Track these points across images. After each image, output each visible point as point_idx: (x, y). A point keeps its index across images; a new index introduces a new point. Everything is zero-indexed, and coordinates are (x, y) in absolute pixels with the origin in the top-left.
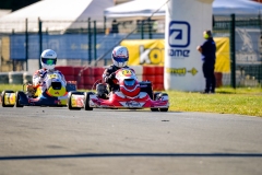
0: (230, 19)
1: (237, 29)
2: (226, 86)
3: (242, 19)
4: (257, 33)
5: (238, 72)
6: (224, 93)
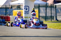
0: (38, 5)
1: (40, 8)
3: (41, 5)
5: (40, 18)
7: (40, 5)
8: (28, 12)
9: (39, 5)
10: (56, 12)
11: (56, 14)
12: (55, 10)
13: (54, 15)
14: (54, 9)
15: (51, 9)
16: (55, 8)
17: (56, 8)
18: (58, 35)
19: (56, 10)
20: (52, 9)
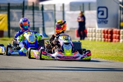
0: (7, 5)
1: (11, 10)
2: (6, 37)
3: (13, 5)
4: (20, 12)
5: (11, 31)
6: (5, 40)
7: (11, 5)
9: (9, 4)
10: (43, 19)
11: (43, 22)
12: (41, 14)
13: (39, 25)
14: (38, 13)
15: (33, 12)
16: (41, 11)
20: (35, 14)
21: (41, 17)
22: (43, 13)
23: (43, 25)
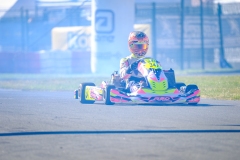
7: (157, 7)
8: (112, 34)
9: (154, 4)
10: (221, 32)
11: (221, 38)
12: (217, 23)
13: (213, 44)
14: (211, 20)
16: (217, 17)
17: (222, 17)
18: (227, 123)
19: (223, 23)
20: (205, 22)
21: (218, 29)
22: (220, 21)
23: (221, 43)
